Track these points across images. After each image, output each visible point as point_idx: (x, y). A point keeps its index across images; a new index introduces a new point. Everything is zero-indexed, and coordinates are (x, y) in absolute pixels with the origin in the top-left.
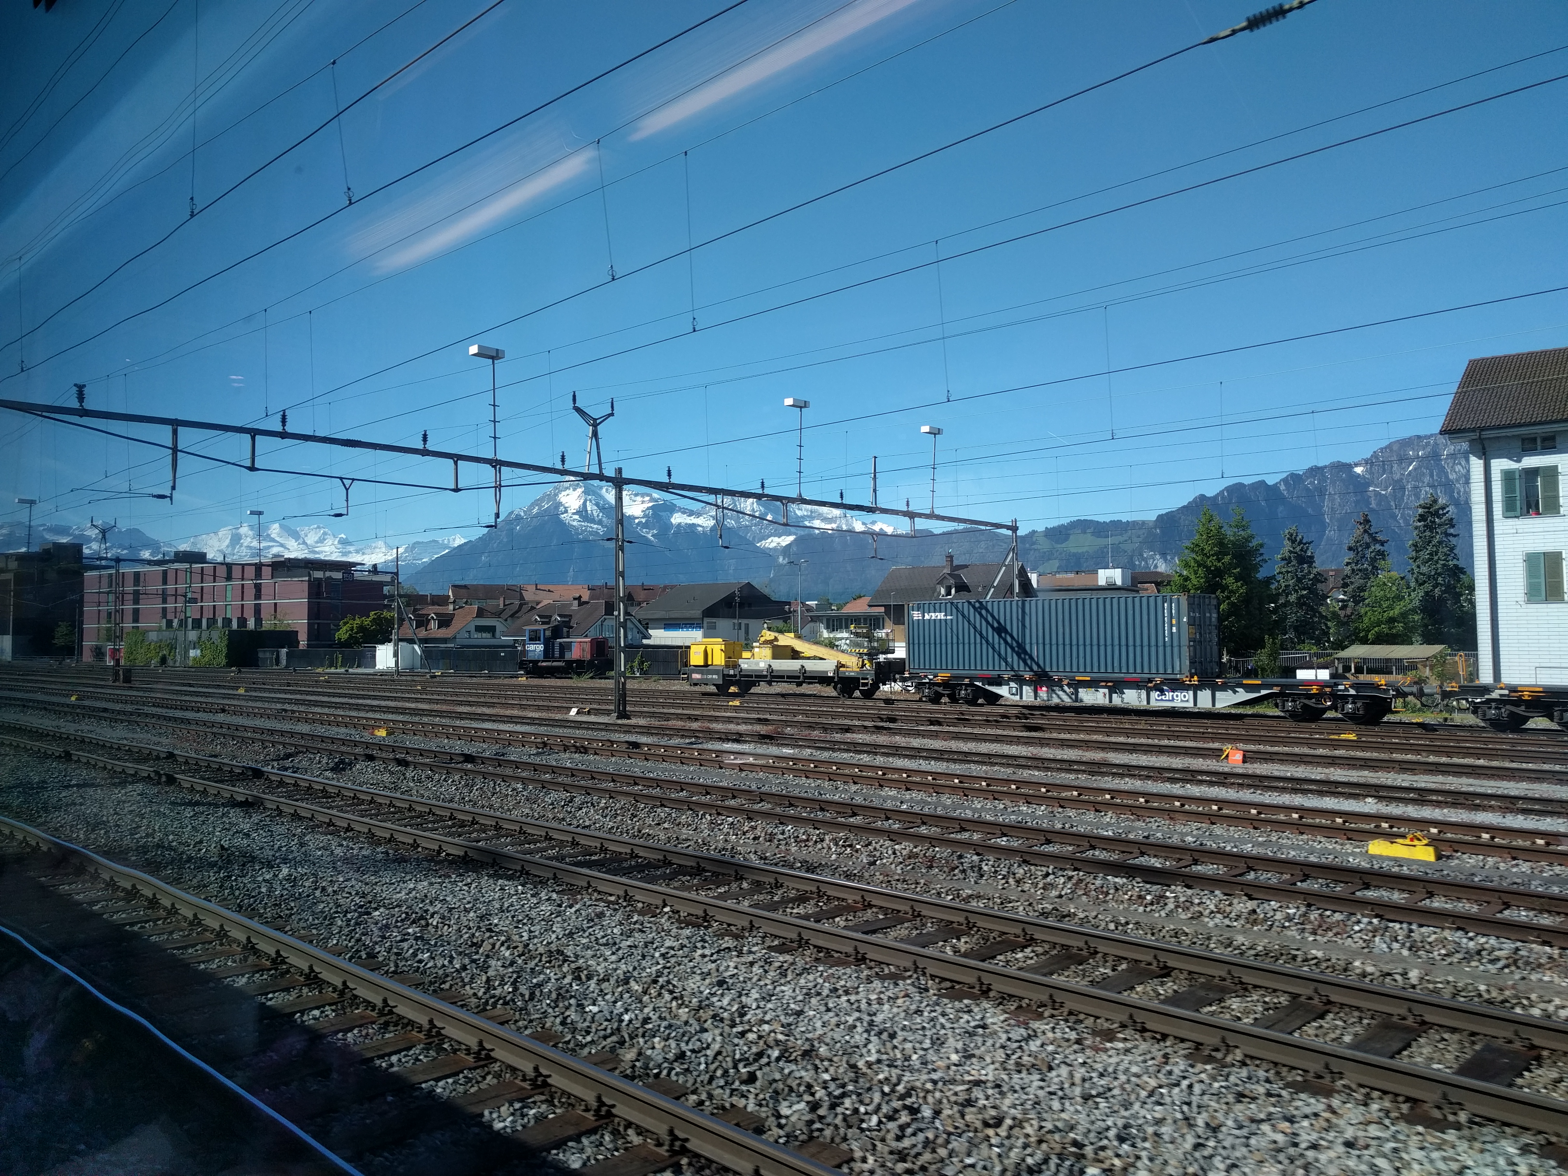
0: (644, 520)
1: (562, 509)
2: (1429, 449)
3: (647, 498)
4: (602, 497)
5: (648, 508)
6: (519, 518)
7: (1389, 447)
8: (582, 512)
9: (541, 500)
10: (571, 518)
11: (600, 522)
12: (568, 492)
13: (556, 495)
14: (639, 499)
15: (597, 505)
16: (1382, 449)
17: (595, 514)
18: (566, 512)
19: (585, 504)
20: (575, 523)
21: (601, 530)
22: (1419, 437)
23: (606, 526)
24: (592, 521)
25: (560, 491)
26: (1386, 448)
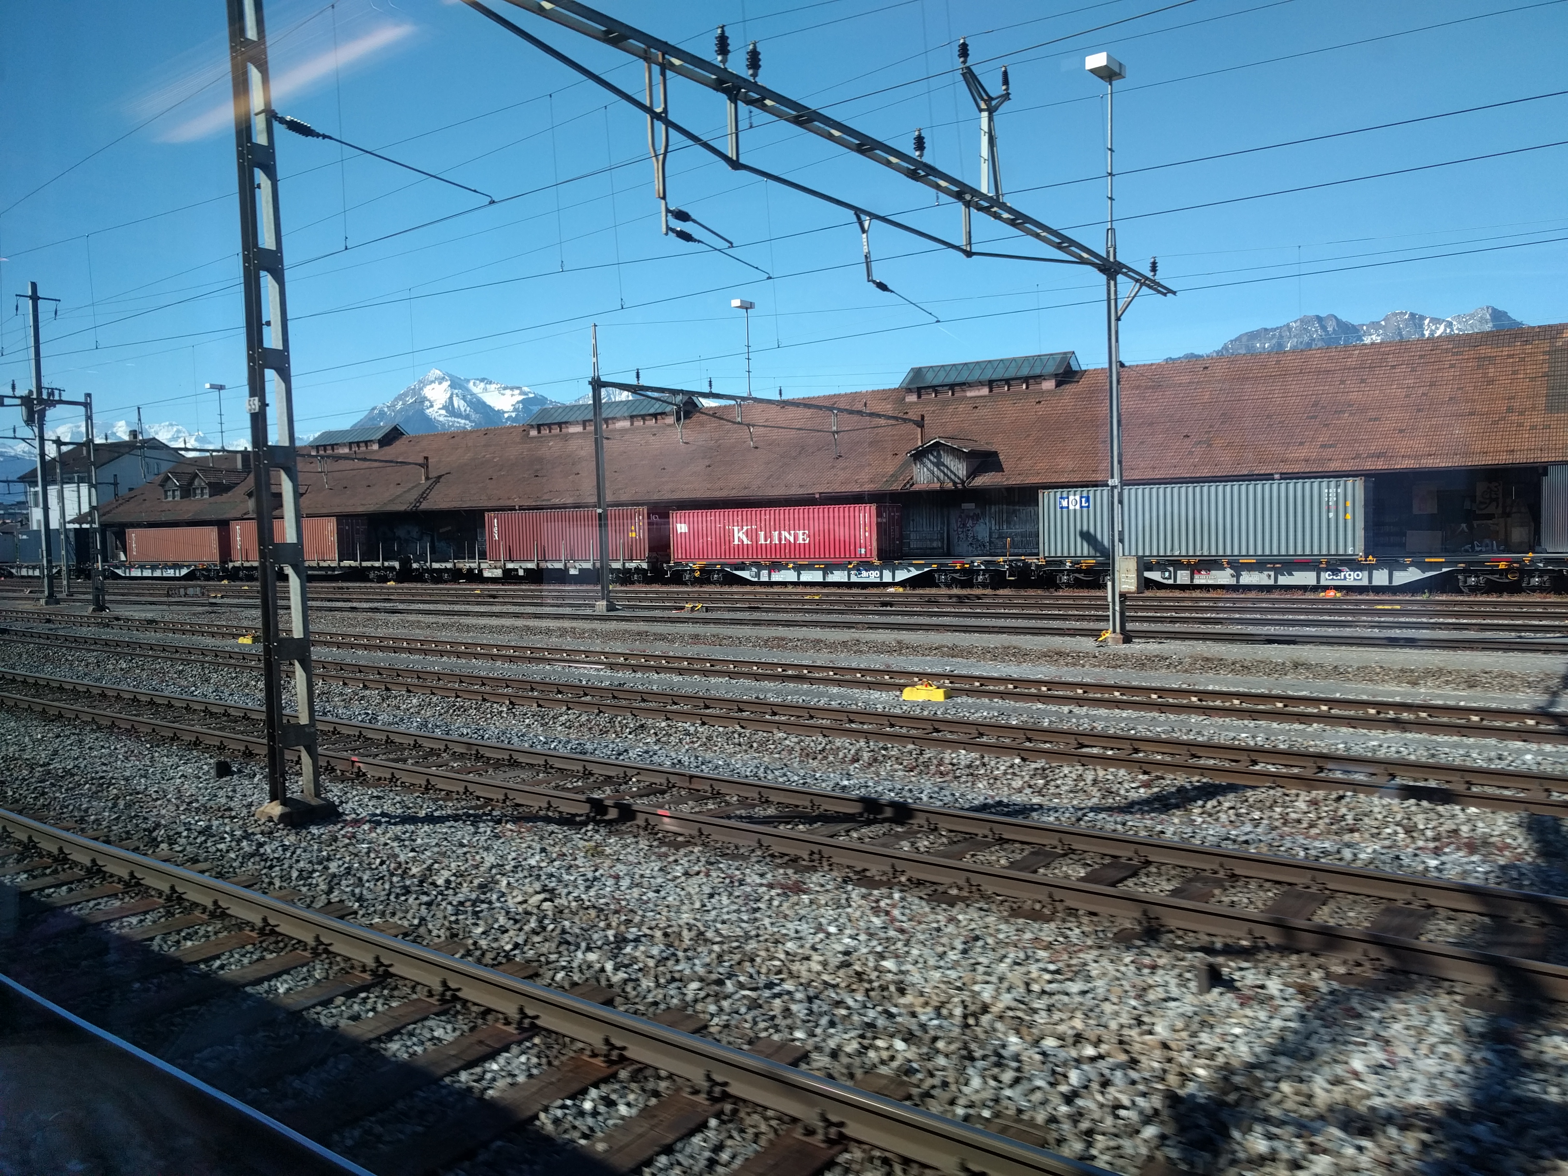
0: (514, 415)
1: (427, 403)
2: (1274, 341)
3: (517, 392)
4: (468, 390)
5: (518, 402)
6: (382, 413)
7: (1238, 339)
8: (449, 408)
9: (405, 394)
10: (436, 412)
11: (467, 417)
12: (433, 385)
13: (421, 389)
14: (508, 392)
15: (464, 398)
16: (1231, 341)
17: (463, 409)
18: (432, 406)
19: (451, 398)
20: (441, 419)
21: (469, 426)
22: (1266, 330)
23: (473, 421)
24: (459, 415)
25: (425, 386)
26: (1236, 340)
